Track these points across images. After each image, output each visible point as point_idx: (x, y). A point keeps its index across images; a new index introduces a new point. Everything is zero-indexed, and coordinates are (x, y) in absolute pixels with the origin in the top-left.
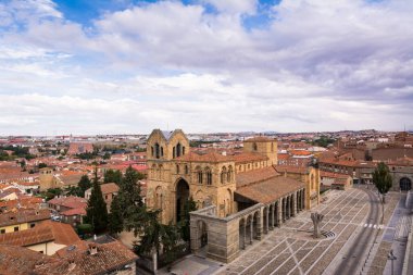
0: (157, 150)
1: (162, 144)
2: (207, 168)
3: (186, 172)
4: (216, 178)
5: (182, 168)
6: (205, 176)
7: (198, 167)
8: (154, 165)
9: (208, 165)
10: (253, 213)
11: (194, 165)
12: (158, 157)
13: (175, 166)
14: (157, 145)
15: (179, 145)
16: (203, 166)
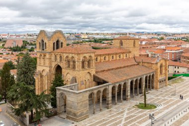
0: (43, 44)
1: (46, 41)
2: (73, 57)
3: (61, 60)
4: (78, 64)
5: (58, 58)
6: (71, 63)
7: (67, 57)
8: (41, 55)
9: (73, 55)
10: (102, 90)
11: (65, 55)
12: (43, 50)
13: (53, 55)
14: (43, 41)
15: (58, 42)
16: (70, 56)
